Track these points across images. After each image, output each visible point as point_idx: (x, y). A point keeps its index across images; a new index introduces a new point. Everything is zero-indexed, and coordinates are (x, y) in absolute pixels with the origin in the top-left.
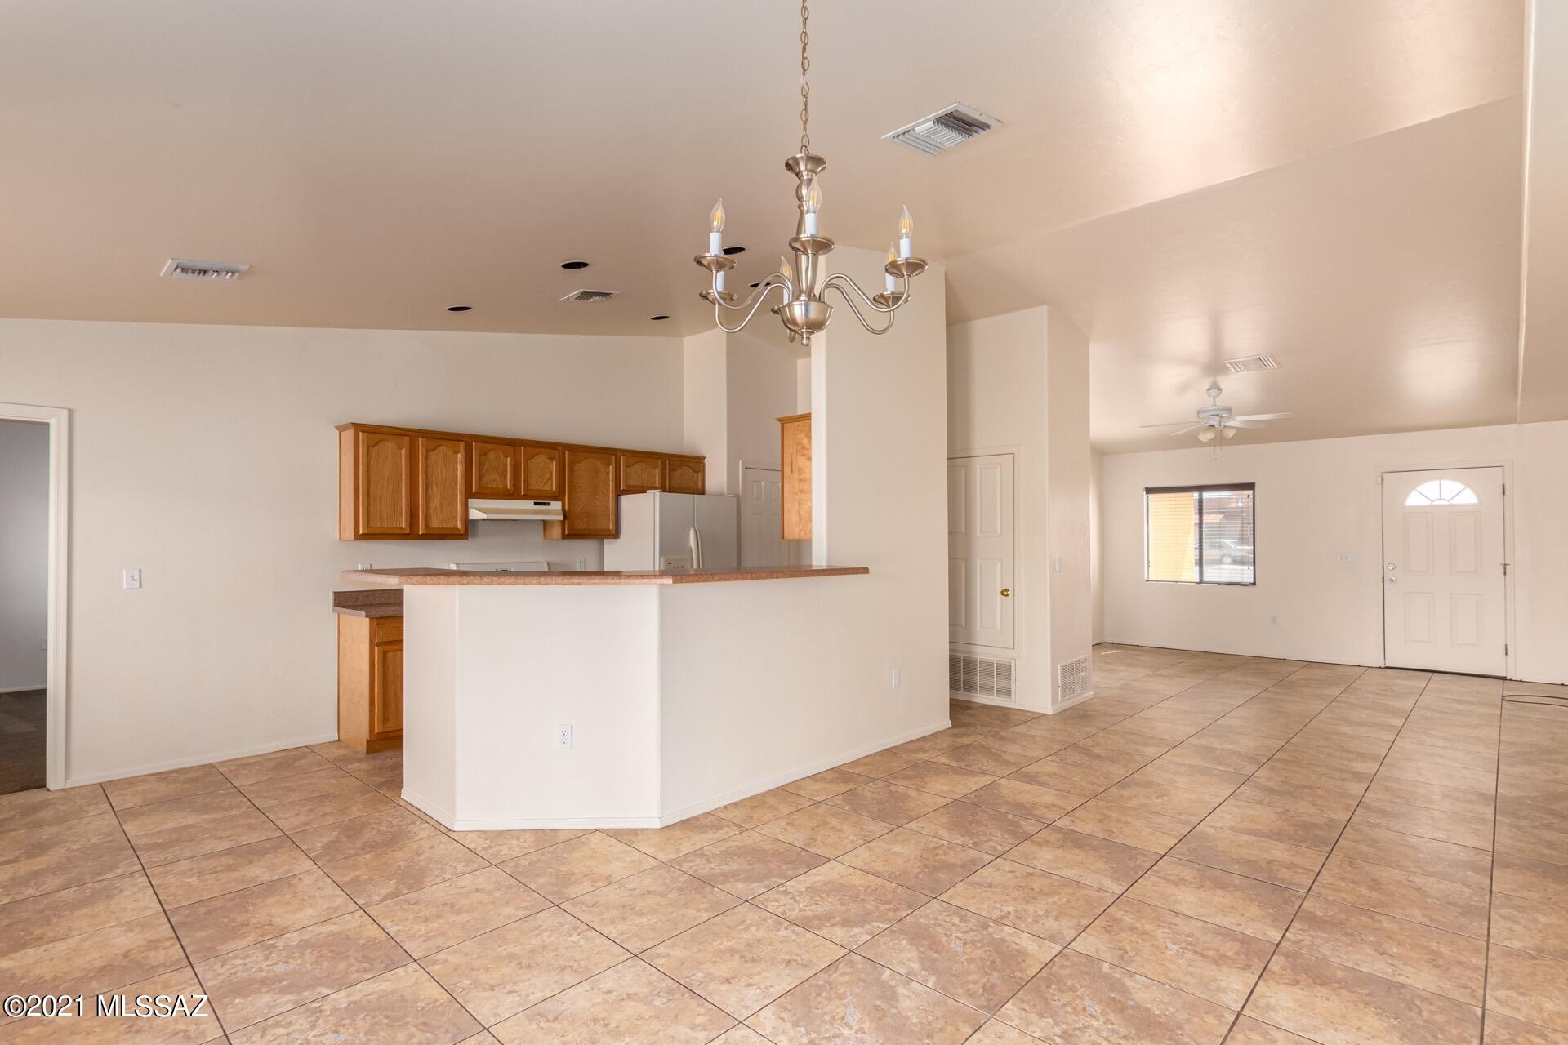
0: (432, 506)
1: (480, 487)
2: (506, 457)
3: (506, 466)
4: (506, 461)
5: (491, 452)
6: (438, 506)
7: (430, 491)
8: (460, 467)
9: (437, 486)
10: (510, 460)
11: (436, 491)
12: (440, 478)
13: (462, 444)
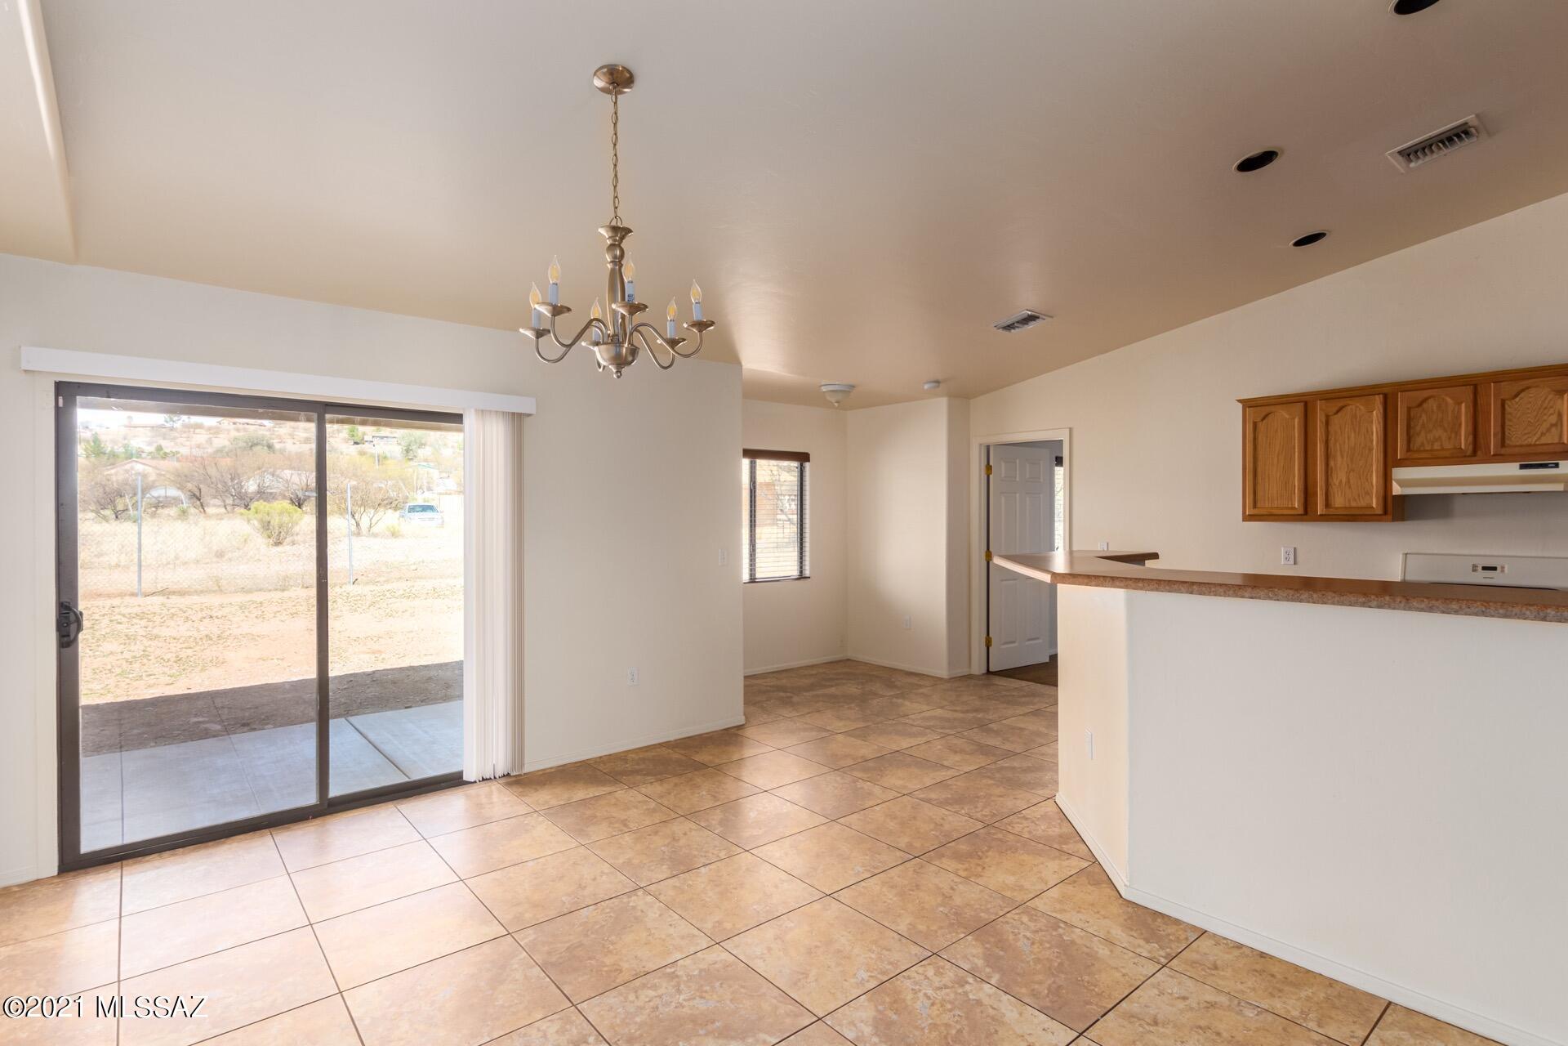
0: (1335, 481)
1: (1409, 450)
2: (1460, 404)
3: (1457, 417)
4: (1460, 409)
5: (1431, 401)
6: (1344, 480)
7: (1332, 463)
8: (1376, 429)
9: (1342, 457)
10: (1466, 407)
11: (1340, 464)
12: (1347, 446)
13: (1379, 399)
